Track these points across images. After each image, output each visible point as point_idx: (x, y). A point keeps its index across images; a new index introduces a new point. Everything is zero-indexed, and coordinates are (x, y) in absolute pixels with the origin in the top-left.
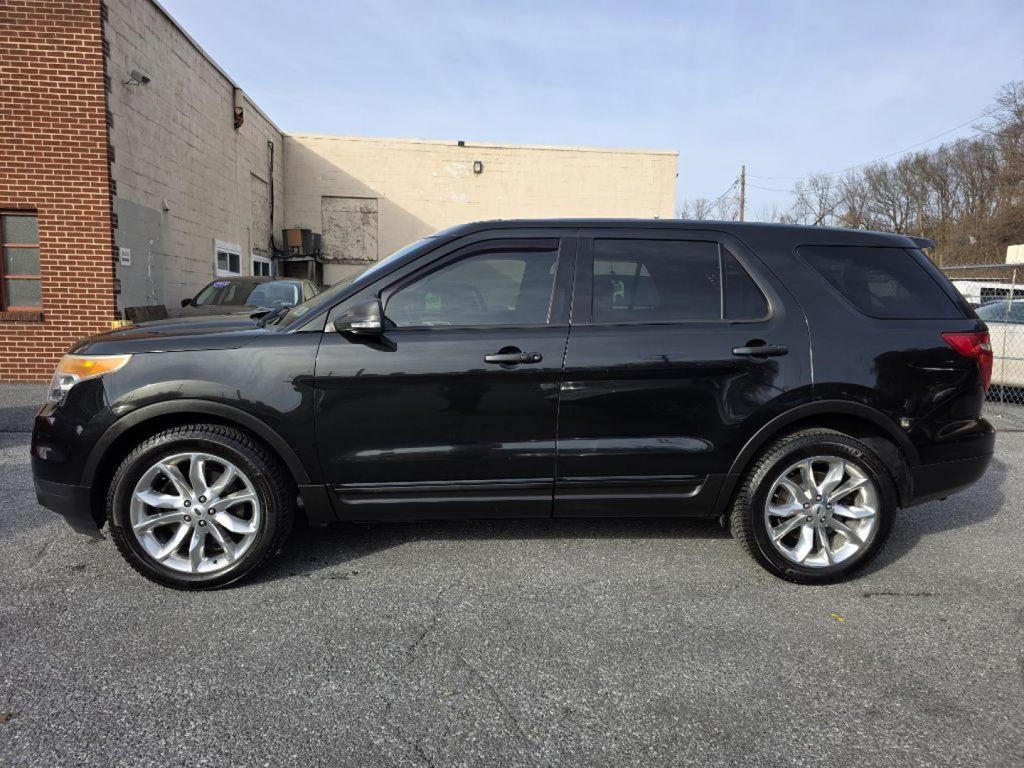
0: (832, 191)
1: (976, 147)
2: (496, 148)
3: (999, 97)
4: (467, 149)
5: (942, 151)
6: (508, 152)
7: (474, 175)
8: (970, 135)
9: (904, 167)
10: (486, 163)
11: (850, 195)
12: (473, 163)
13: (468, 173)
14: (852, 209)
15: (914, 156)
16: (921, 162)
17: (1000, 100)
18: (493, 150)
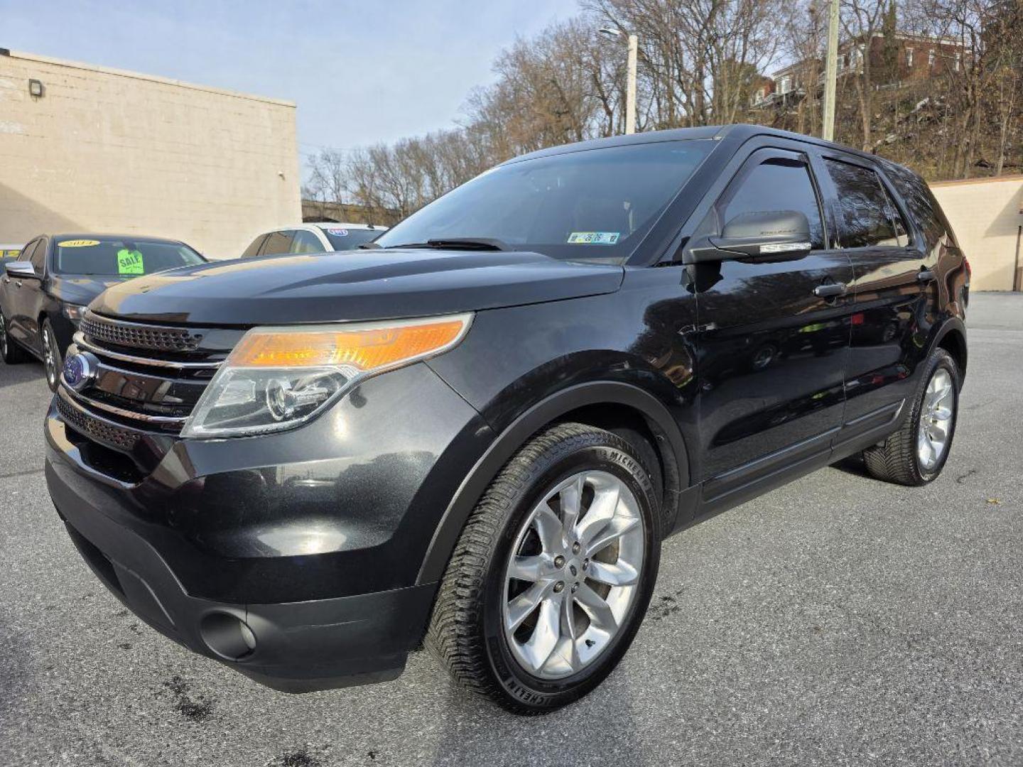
0: (343, 167)
1: (453, 138)
2: (62, 66)
3: (470, 98)
4: (14, 61)
5: (429, 139)
6: (82, 74)
7: (29, 99)
8: (450, 128)
9: (400, 151)
10: (48, 84)
11: (360, 172)
12: (27, 82)
13: (21, 95)
14: (363, 186)
15: (408, 142)
16: (414, 146)
17: (470, 101)
18: (59, 68)
